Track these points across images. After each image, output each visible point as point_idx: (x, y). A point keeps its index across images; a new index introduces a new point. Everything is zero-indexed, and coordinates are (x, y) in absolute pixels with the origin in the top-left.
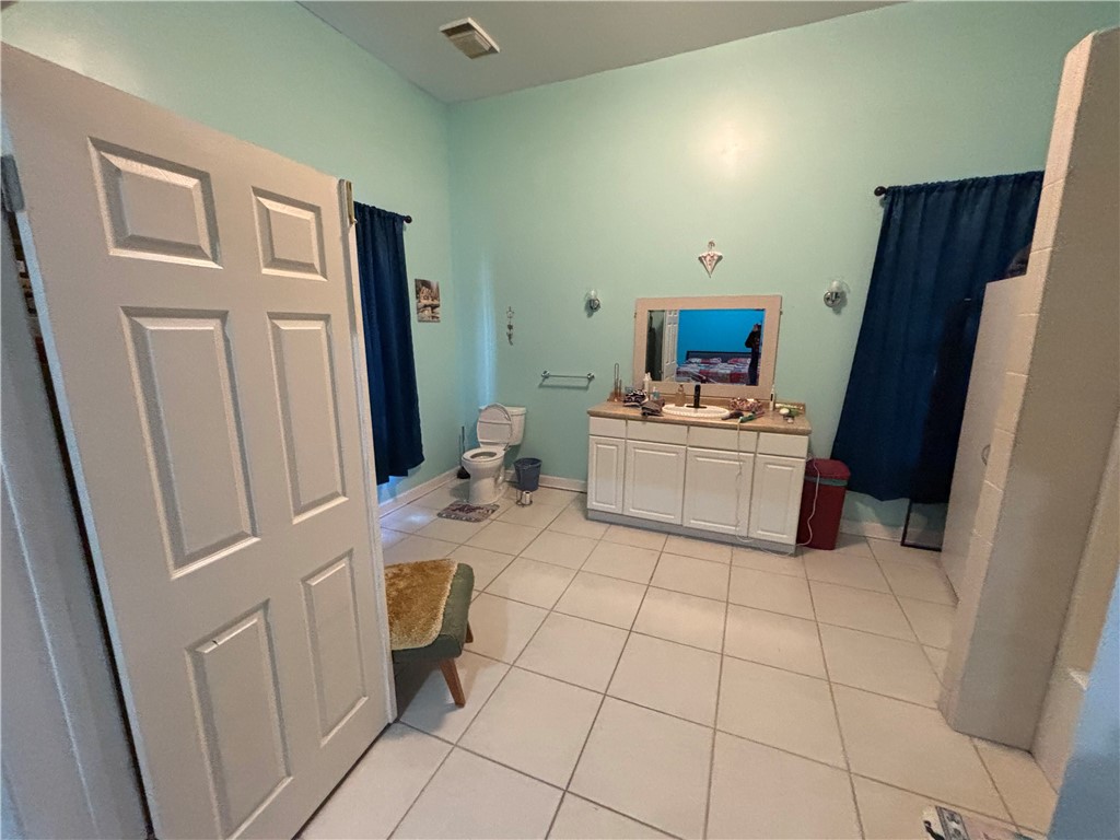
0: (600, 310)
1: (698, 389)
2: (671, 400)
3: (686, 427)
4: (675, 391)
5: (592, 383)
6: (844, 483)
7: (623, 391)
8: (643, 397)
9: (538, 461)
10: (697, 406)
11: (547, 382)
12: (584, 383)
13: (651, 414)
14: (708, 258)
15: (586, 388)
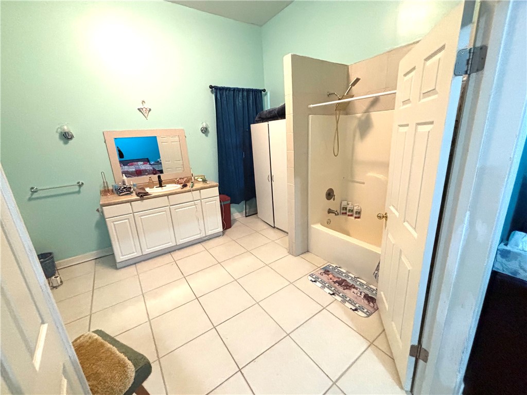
0: (74, 139)
1: (159, 177)
2: (147, 186)
3: (166, 197)
4: (148, 181)
5: (82, 188)
6: (229, 202)
7: (111, 188)
8: (130, 188)
9: (50, 254)
10: (161, 186)
11: (35, 195)
12: (77, 189)
13: (143, 195)
14: (144, 109)
15: (79, 192)
